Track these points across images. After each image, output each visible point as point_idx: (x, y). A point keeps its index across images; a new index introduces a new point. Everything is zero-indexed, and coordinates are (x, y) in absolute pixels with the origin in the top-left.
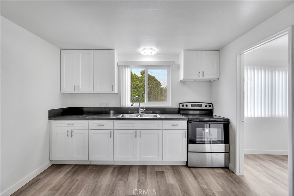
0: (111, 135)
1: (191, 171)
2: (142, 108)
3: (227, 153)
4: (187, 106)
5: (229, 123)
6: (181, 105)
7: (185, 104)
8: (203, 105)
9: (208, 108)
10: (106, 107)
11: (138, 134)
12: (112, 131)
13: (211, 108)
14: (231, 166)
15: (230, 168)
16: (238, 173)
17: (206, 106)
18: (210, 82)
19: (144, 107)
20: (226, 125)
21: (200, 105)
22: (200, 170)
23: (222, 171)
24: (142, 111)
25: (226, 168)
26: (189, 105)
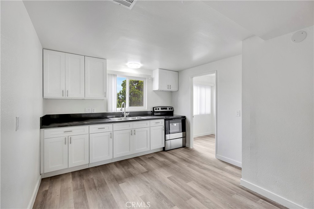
0: (112, 136)
1: (168, 153)
2: (126, 112)
3: (184, 137)
4: (158, 109)
5: (186, 118)
6: (155, 108)
7: (157, 108)
8: (168, 108)
9: (171, 110)
10: (91, 112)
11: (133, 132)
12: (112, 132)
13: (172, 110)
14: (187, 145)
15: (186, 146)
16: (191, 148)
17: (170, 109)
18: (171, 92)
19: (129, 111)
20: (184, 120)
21: (166, 109)
22: (173, 151)
23: (183, 149)
24: (127, 115)
25: (184, 146)
26: (160, 108)
